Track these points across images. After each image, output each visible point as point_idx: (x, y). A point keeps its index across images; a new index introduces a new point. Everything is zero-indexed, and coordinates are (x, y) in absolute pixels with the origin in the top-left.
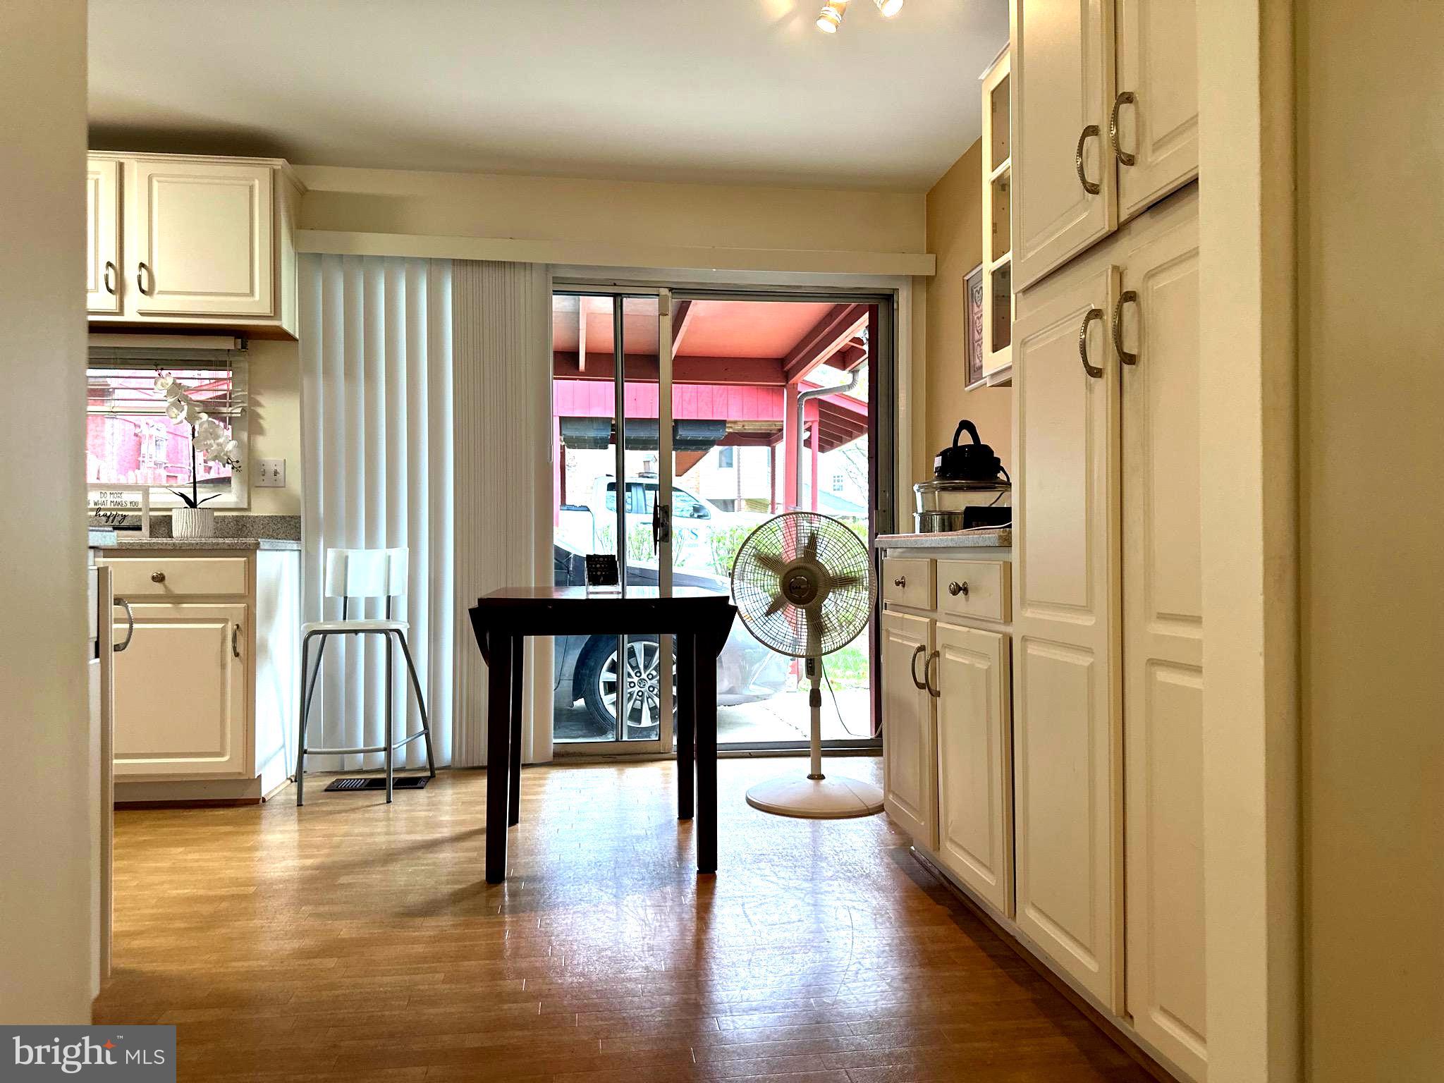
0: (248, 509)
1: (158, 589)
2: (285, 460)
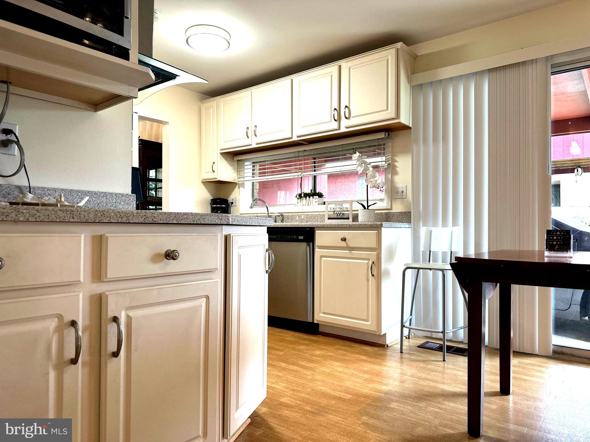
0: (391, 209)
1: (343, 244)
2: (407, 186)
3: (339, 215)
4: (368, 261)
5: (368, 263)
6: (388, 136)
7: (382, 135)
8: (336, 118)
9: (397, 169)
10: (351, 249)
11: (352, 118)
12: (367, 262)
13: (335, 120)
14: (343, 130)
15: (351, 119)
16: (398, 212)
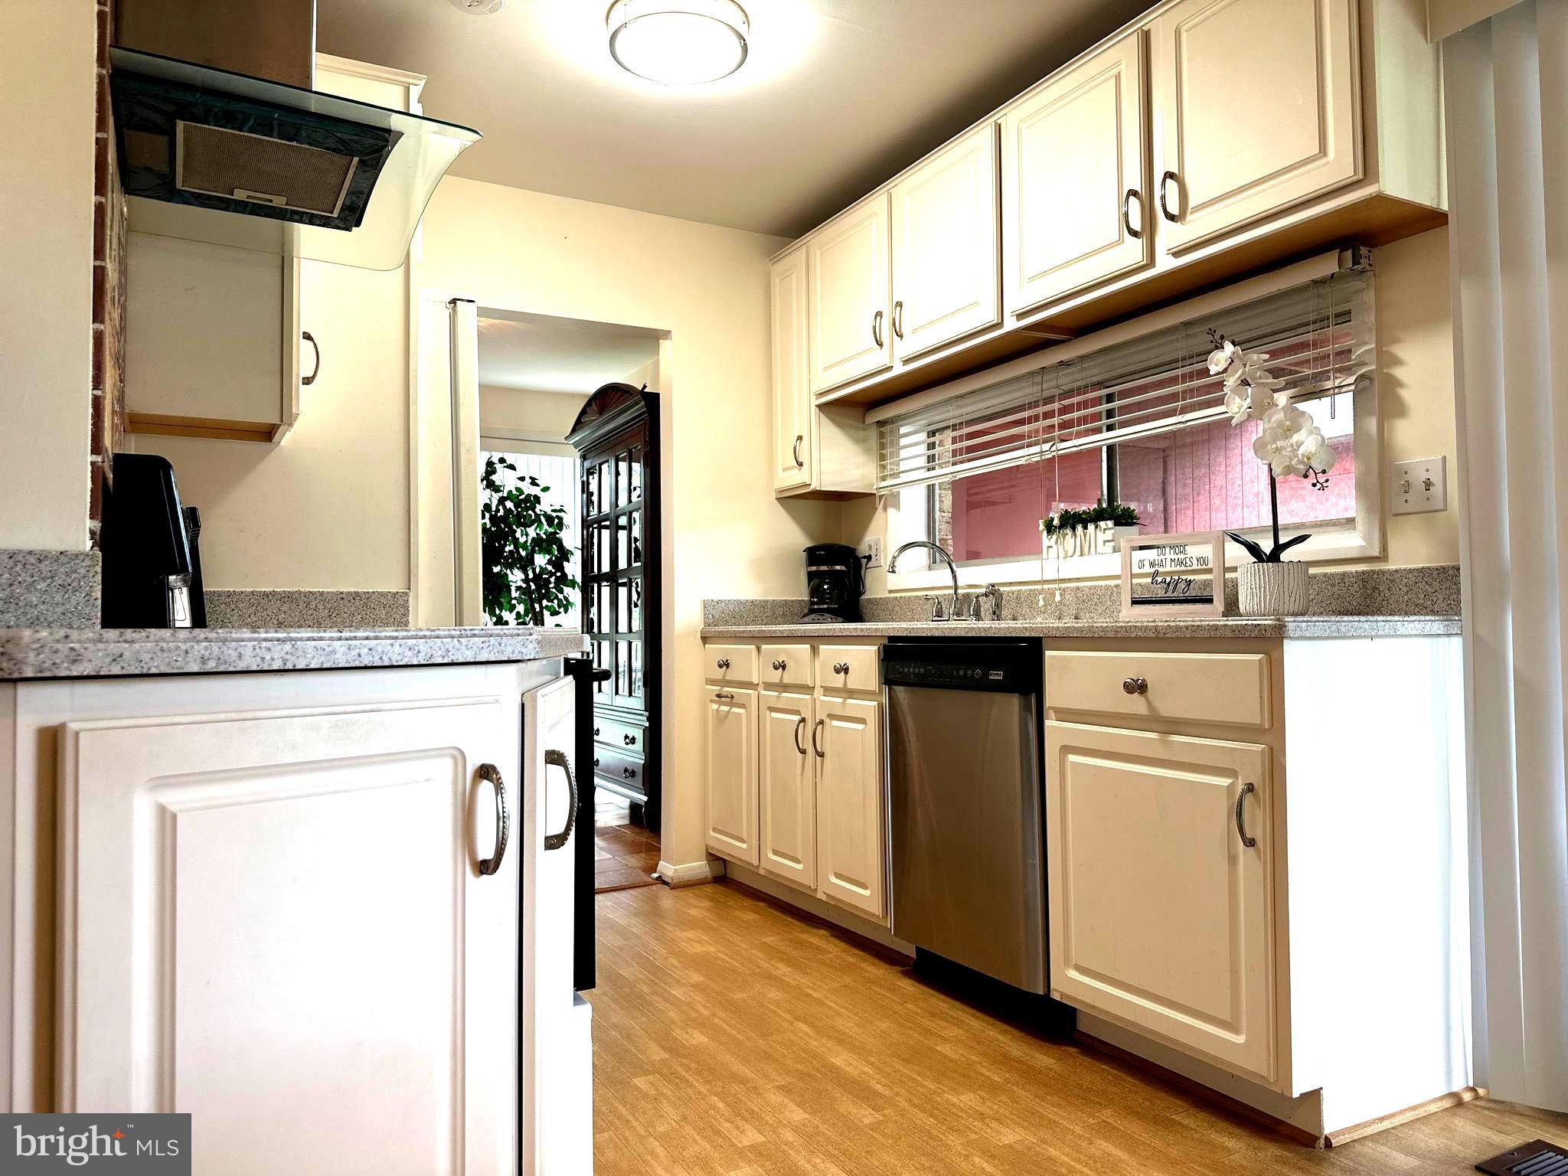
2: (1444, 458)
3: (1171, 587)
4: (1231, 781)
5: (1230, 788)
6: (1354, 264)
7: (1327, 265)
8: (1136, 225)
9: (1403, 393)
10: (1170, 726)
11: (1191, 213)
12: (1225, 782)
13: (1134, 234)
14: (1165, 263)
15: (1189, 218)
16: (1410, 571)
